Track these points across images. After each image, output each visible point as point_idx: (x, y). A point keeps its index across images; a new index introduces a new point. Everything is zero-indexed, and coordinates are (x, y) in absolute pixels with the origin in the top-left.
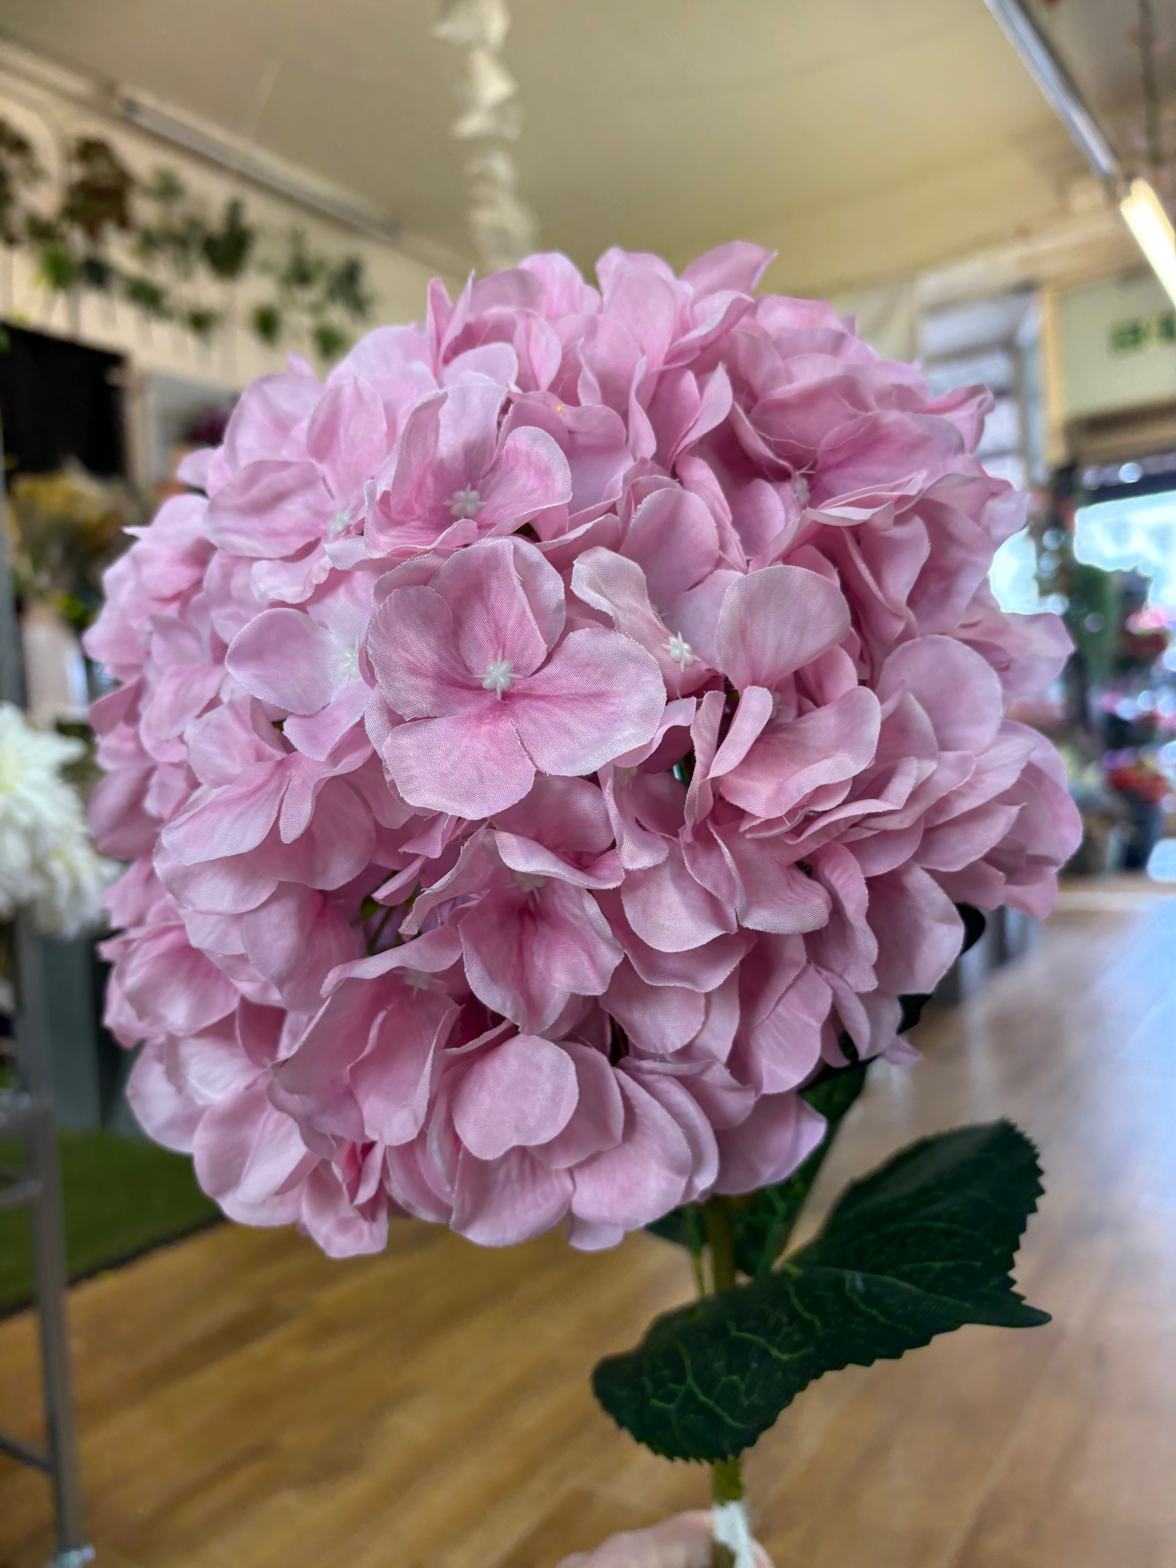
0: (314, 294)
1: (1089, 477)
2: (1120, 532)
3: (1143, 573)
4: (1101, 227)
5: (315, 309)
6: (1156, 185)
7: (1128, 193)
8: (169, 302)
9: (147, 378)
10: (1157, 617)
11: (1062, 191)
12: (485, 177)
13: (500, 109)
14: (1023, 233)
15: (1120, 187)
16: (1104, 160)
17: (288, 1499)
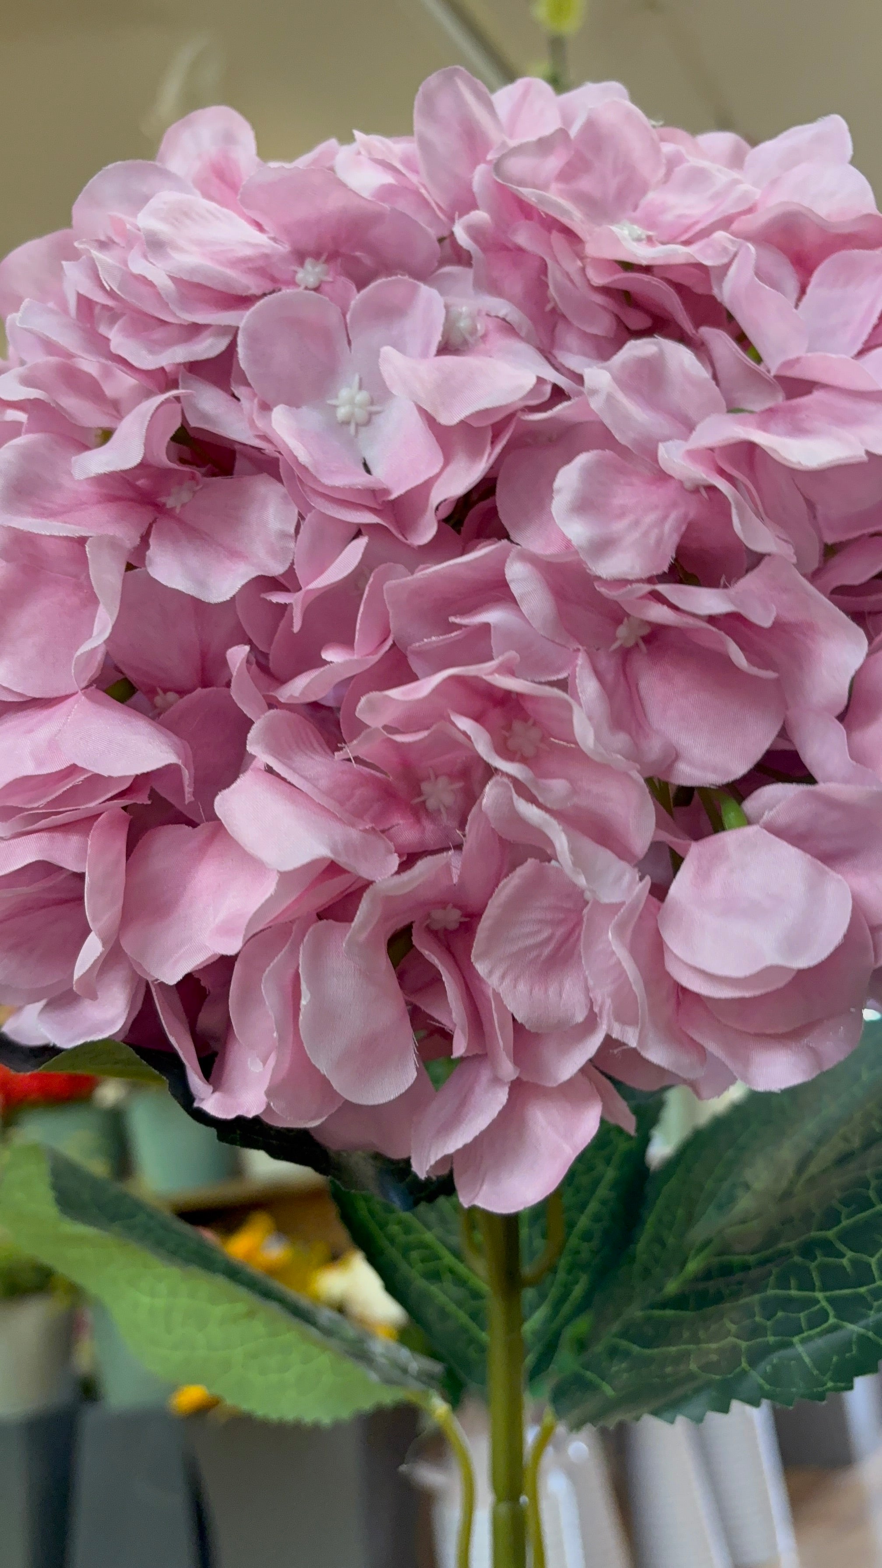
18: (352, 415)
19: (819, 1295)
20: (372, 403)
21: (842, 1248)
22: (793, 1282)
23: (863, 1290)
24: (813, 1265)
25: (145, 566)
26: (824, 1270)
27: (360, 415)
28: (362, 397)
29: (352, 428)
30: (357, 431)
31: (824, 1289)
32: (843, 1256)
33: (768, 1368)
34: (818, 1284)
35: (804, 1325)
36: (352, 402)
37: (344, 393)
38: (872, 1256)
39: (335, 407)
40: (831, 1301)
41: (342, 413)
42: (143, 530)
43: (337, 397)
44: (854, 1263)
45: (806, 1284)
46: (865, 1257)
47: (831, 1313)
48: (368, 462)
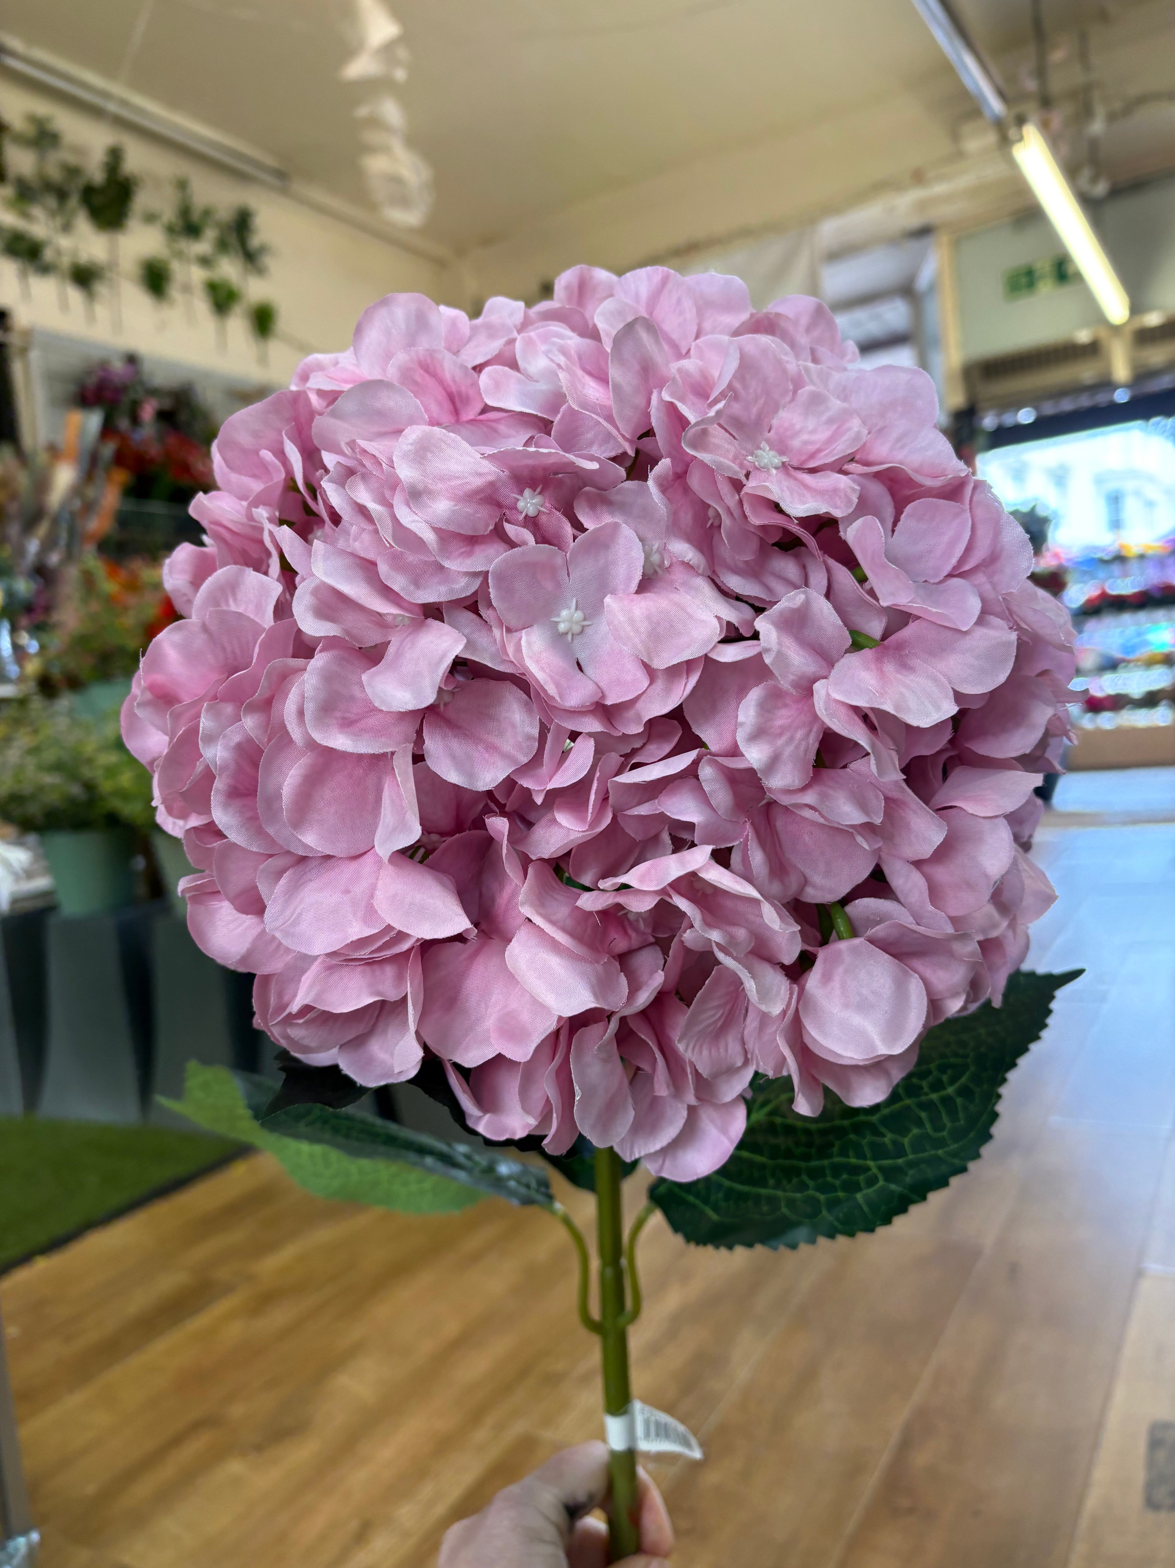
0: (203, 246)
1: (989, 422)
2: (1019, 474)
3: (1041, 512)
4: (993, 171)
5: (205, 262)
6: (1045, 127)
7: (1021, 139)
8: (48, 255)
9: (28, 334)
10: (1056, 556)
11: (955, 136)
12: (375, 122)
13: (388, 49)
14: (918, 177)
15: (1012, 133)
16: (996, 105)
17: (235, 1467)
18: (570, 629)
19: (871, 1163)
20: (585, 619)
21: (883, 1130)
22: (851, 1153)
23: (900, 1161)
24: (864, 1142)
25: (425, 760)
26: (872, 1145)
27: (576, 629)
28: (579, 615)
29: (569, 637)
30: (572, 639)
31: (874, 1159)
32: (884, 1136)
33: (841, 1215)
34: (868, 1155)
35: (863, 1185)
36: (570, 620)
37: (564, 613)
38: (904, 1136)
39: (557, 623)
40: (881, 1168)
41: (562, 627)
42: (417, 726)
43: (559, 615)
44: (895, 1142)
45: (861, 1156)
46: (900, 1139)
47: (881, 1178)
48: (580, 661)
